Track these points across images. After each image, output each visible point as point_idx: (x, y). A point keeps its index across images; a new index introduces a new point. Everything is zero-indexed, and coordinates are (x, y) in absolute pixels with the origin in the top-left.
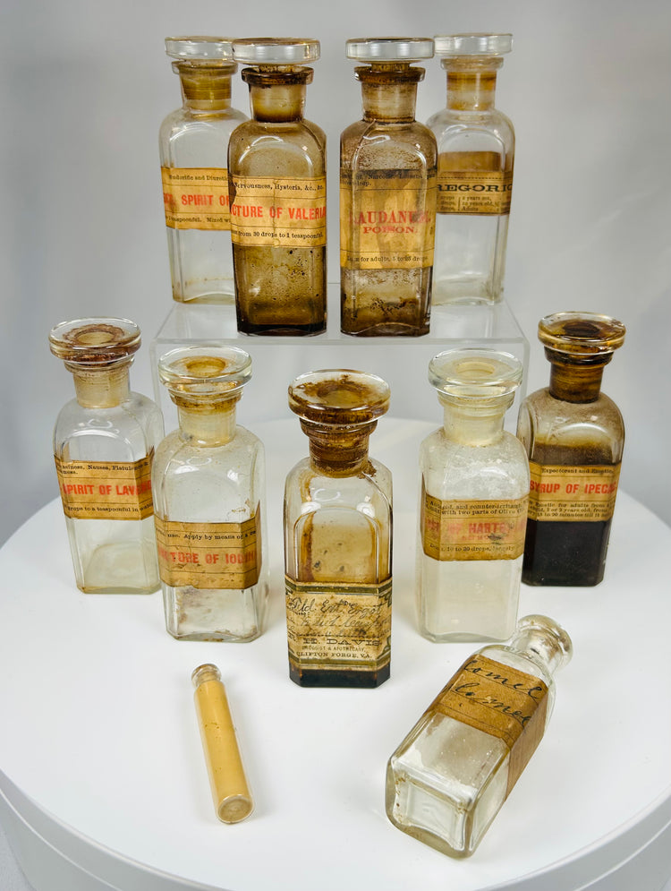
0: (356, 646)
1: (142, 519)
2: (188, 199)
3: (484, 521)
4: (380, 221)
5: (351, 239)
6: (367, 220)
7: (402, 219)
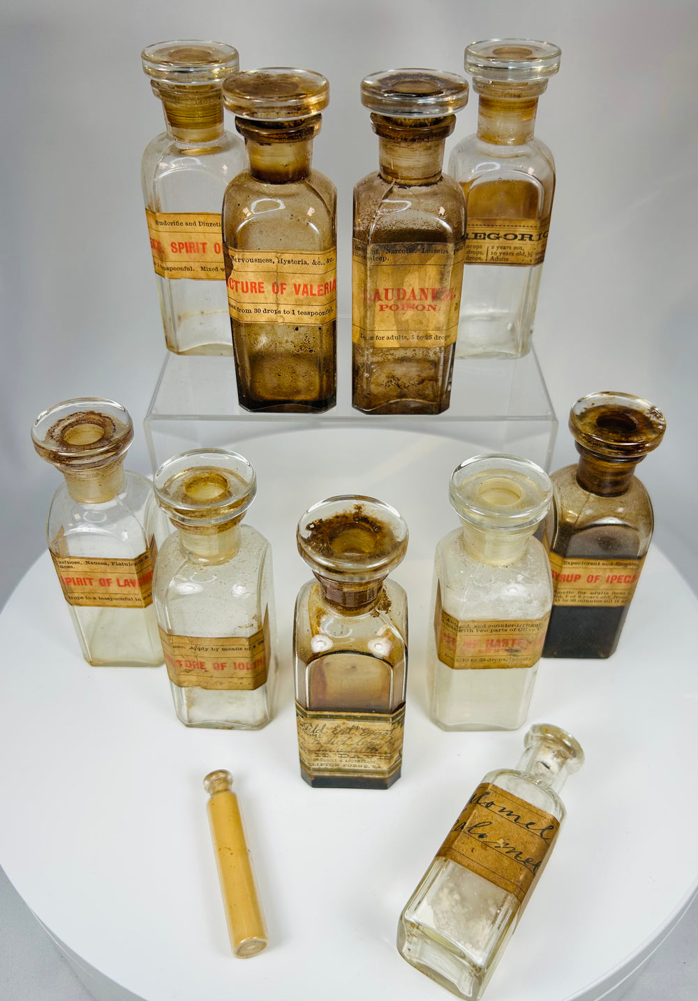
0: (369, 760)
1: (146, 607)
2: (177, 247)
3: (502, 637)
4: (399, 298)
5: (365, 317)
6: (383, 297)
7: (423, 296)
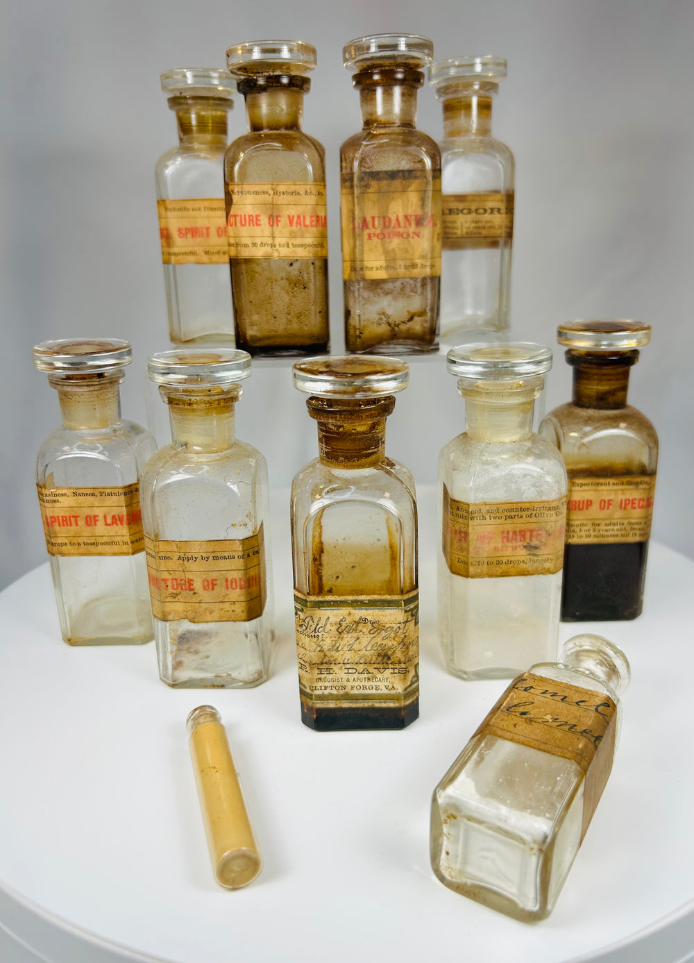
0: (379, 676)
1: (134, 553)
2: (184, 232)
3: (519, 527)
4: (385, 226)
5: (355, 246)
6: (370, 224)
7: (407, 224)
